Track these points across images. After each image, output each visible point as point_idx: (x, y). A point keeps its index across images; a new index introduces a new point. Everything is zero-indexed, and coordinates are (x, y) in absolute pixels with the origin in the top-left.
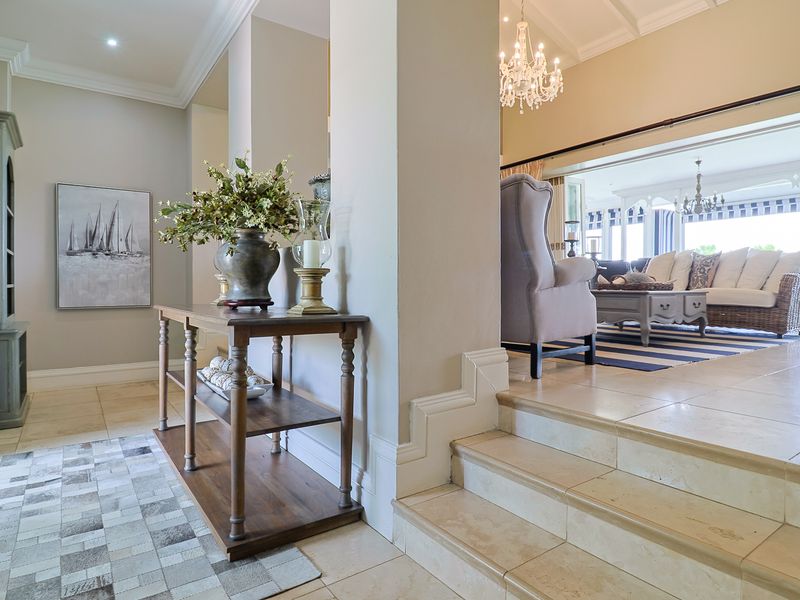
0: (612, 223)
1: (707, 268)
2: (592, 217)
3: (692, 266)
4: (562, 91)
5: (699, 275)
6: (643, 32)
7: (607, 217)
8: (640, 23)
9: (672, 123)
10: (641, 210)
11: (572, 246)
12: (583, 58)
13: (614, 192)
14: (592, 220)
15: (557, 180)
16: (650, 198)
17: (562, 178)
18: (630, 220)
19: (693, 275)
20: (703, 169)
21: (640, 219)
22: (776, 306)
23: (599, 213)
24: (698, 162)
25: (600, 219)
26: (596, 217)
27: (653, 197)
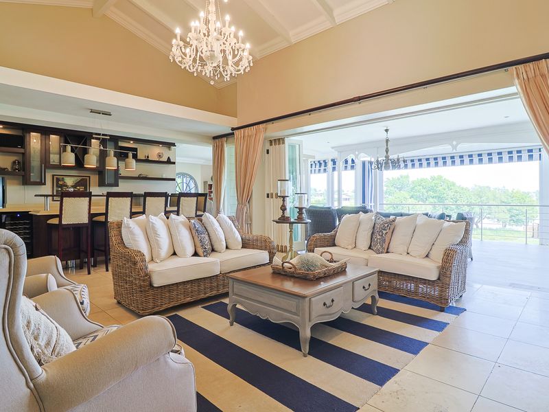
0: (334, 169)
1: (384, 232)
2: (320, 164)
3: (374, 228)
4: (252, 65)
5: (379, 237)
6: (338, 21)
7: (330, 164)
8: (335, 13)
9: (360, 100)
10: (353, 160)
11: (284, 201)
12: (293, 41)
13: (333, 148)
14: (320, 166)
15: (280, 141)
16: (357, 153)
17: (283, 140)
18: (346, 167)
19: (374, 237)
20: (391, 135)
21: (352, 167)
22: (439, 279)
23: (324, 161)
24: (387, 131)
25: (325, 166)
26: (323, 164)
27: (359, 153)
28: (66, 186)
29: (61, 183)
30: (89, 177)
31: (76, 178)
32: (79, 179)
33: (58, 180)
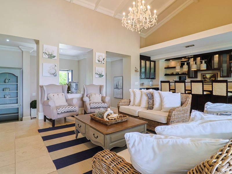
28: (207, 78)
29: (204, 77)
30: (217, 73)
31: (211, 74)
32: (212, 74)
33: (203, 76)
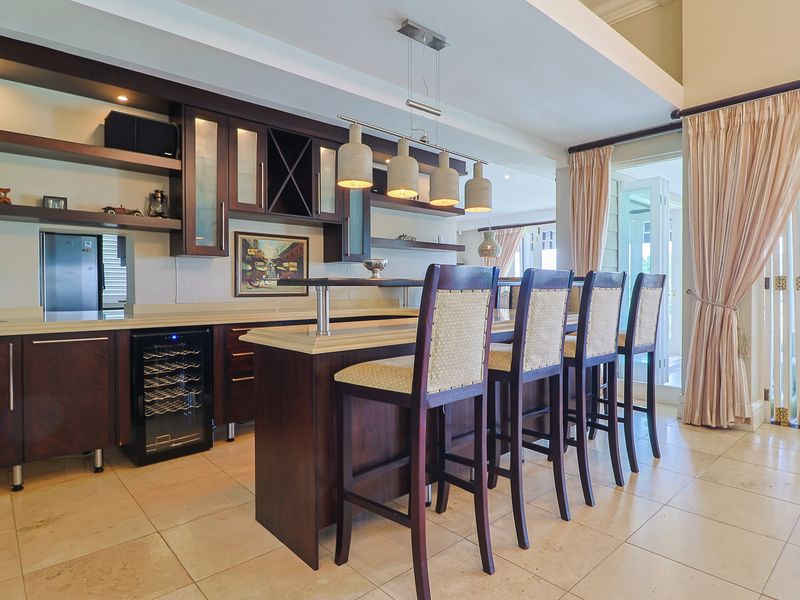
28: (262, 260)
29: (251, 252)
30: (307, 239)
31: (282, 242)
32: (288, 243)
33: (246, 245)
